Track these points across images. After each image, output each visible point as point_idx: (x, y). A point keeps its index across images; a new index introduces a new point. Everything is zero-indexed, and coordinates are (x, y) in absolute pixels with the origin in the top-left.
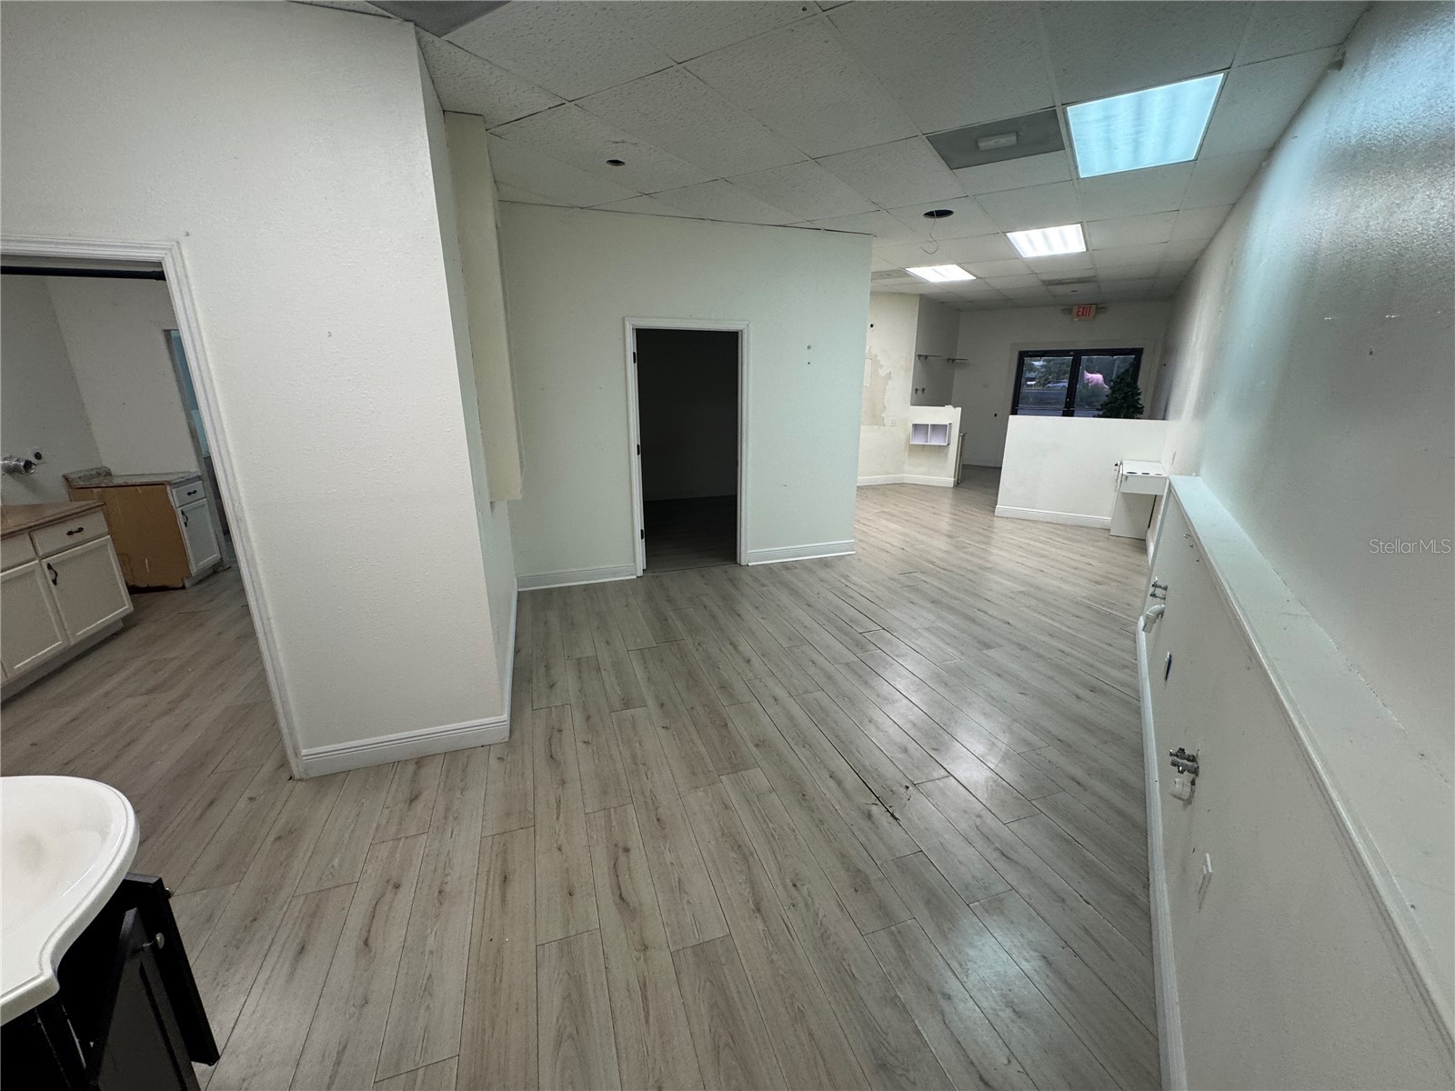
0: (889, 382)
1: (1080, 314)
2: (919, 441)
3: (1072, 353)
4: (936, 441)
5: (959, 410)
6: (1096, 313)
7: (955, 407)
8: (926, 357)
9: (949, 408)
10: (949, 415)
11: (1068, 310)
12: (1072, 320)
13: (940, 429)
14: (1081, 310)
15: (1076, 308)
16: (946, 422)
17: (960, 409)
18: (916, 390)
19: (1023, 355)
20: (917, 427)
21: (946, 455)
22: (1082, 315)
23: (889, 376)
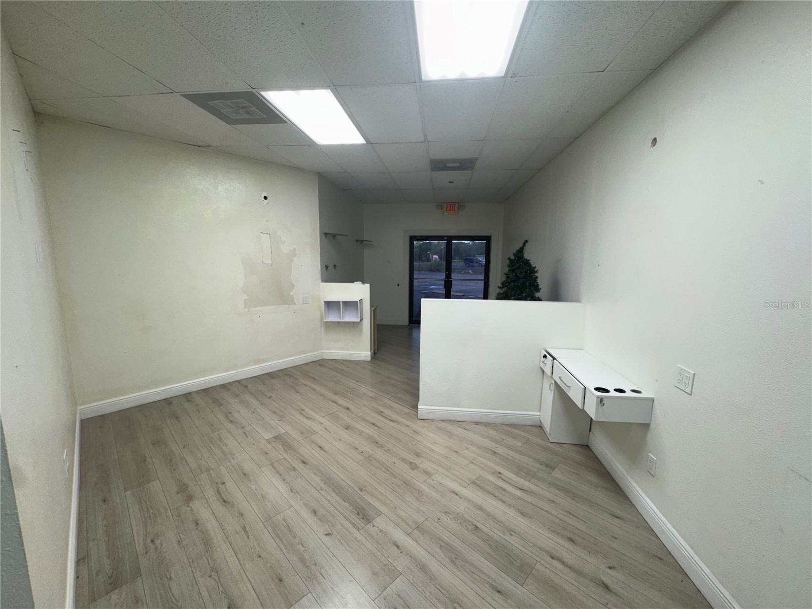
0: (295, 259)
1: (448, 209)
2: (333, 318)
3: (445, 238)
4: (350, 317)
5: (367, 286)
6: (459, 209)
7: (363, 283)
8: (334, 236)
9: (358, 285)
10: (359, 291)
11: (440, 206)
12: (443, 214)
13: (350, 305)
14: (448, 206)
15: (445, 204)
16: (357, 299)
17: (369, 284)
18: (327, 267)
19: (412, 239)
20: (329, 305)
21: (361, 331)
22: (450, 210)
23: (293, 253)
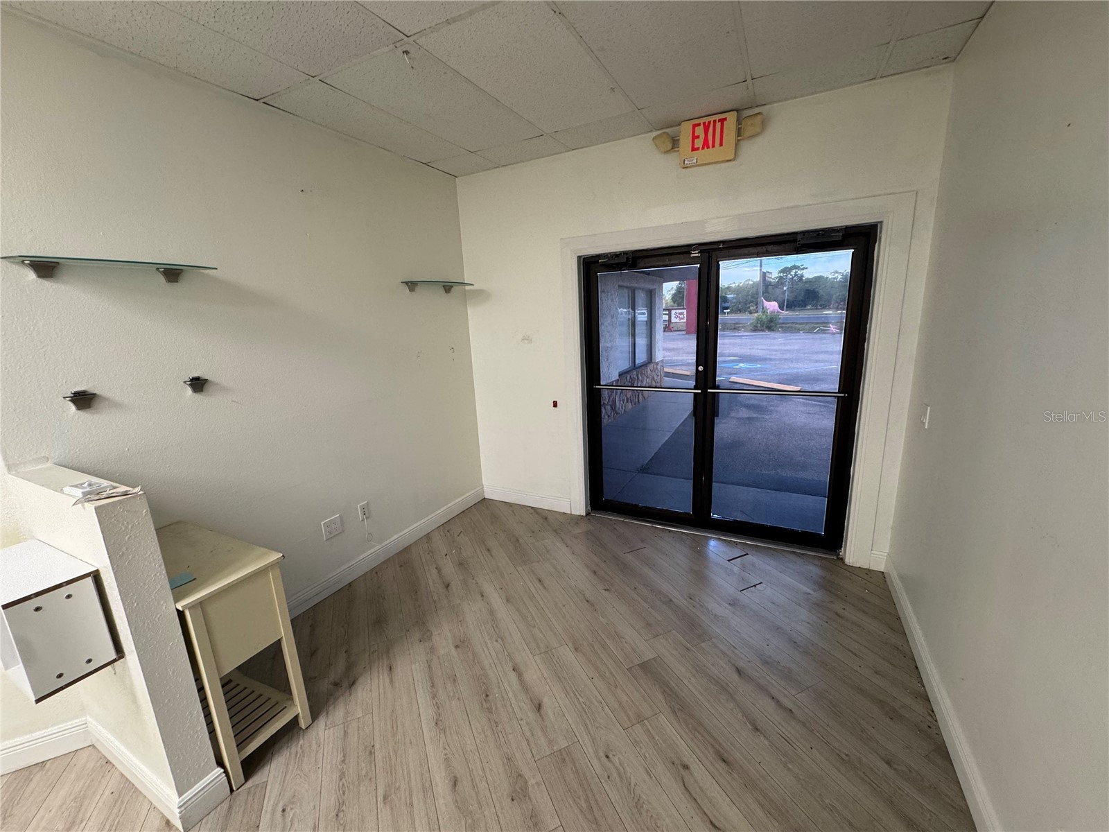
1: (699, 143)
14: (700, 131)
15: (686, 128)
22: (706, 144)
